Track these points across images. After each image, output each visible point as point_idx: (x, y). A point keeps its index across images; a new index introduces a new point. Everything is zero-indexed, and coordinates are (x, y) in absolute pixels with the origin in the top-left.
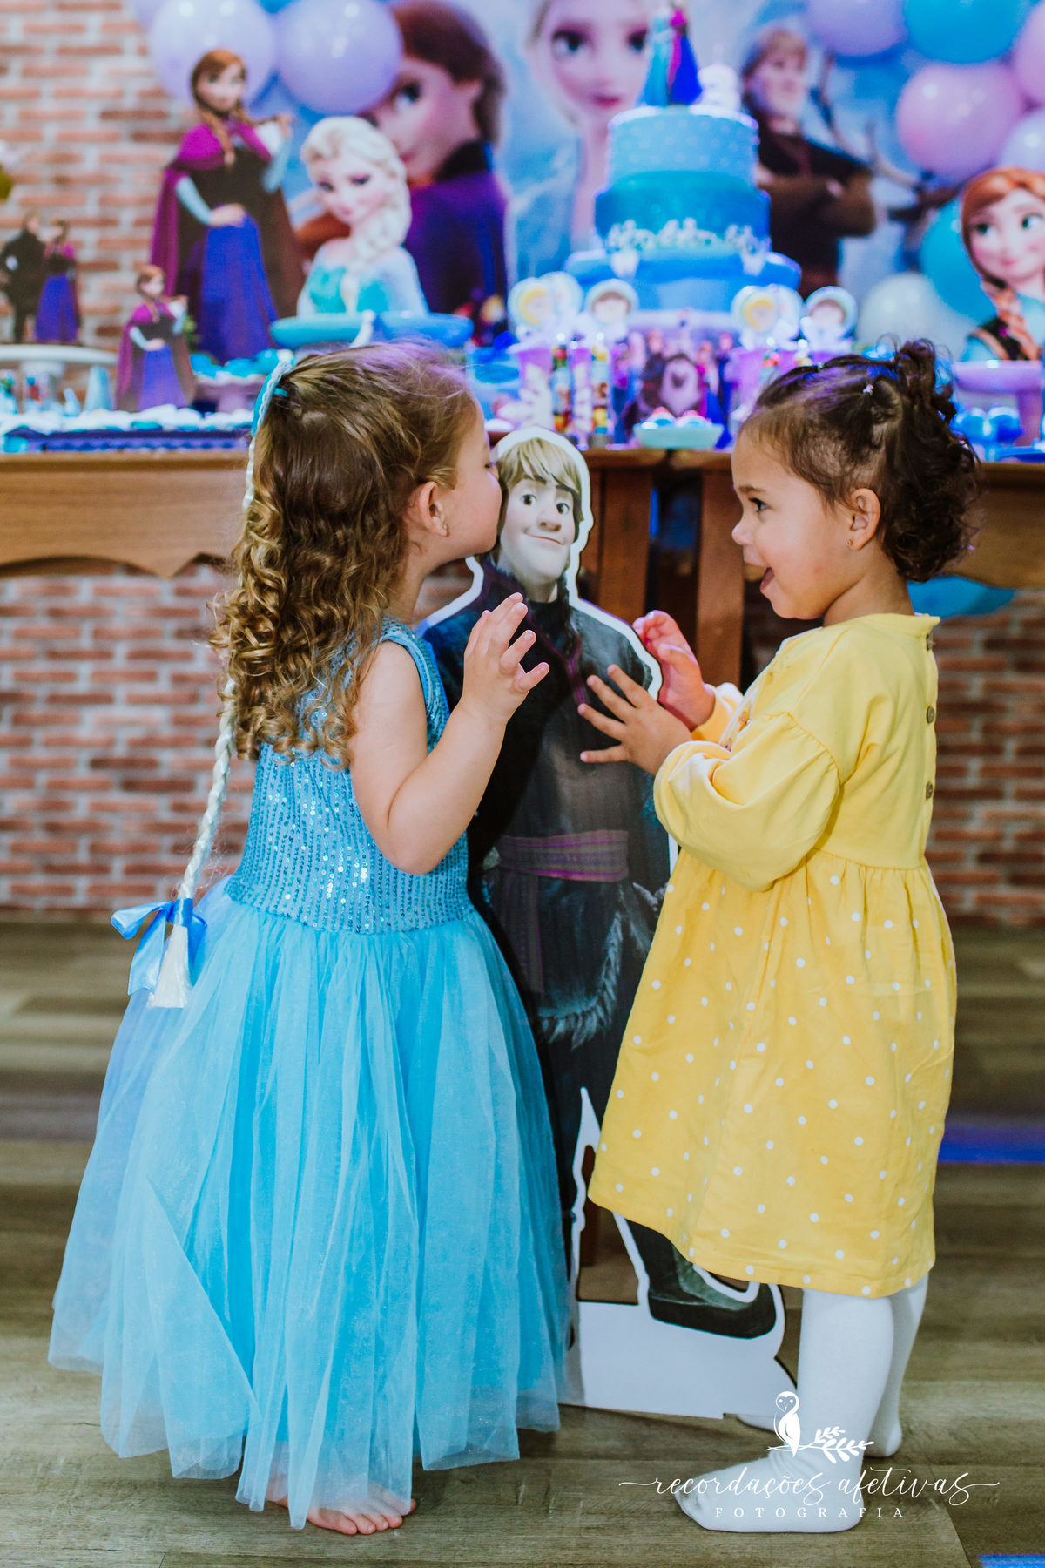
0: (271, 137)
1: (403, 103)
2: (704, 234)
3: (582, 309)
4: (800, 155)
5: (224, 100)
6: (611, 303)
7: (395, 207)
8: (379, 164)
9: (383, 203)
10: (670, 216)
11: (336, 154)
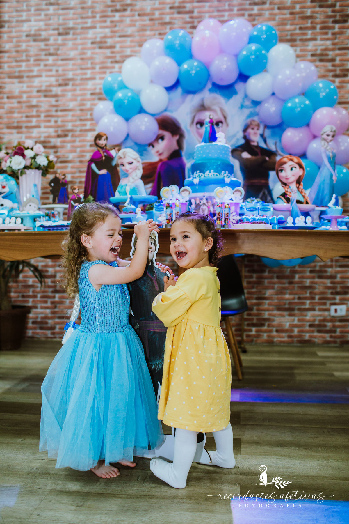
0: (113, 153)
1: (160, 141)
2: (216, 174)
3: (179, 194)
4: (258, 151)
5: (102, 144)
6: (185, 192)
7: (139, 169)
8: (135, 159)
9: (136, 168)
10: (208, 169)
11: (125, 157)
